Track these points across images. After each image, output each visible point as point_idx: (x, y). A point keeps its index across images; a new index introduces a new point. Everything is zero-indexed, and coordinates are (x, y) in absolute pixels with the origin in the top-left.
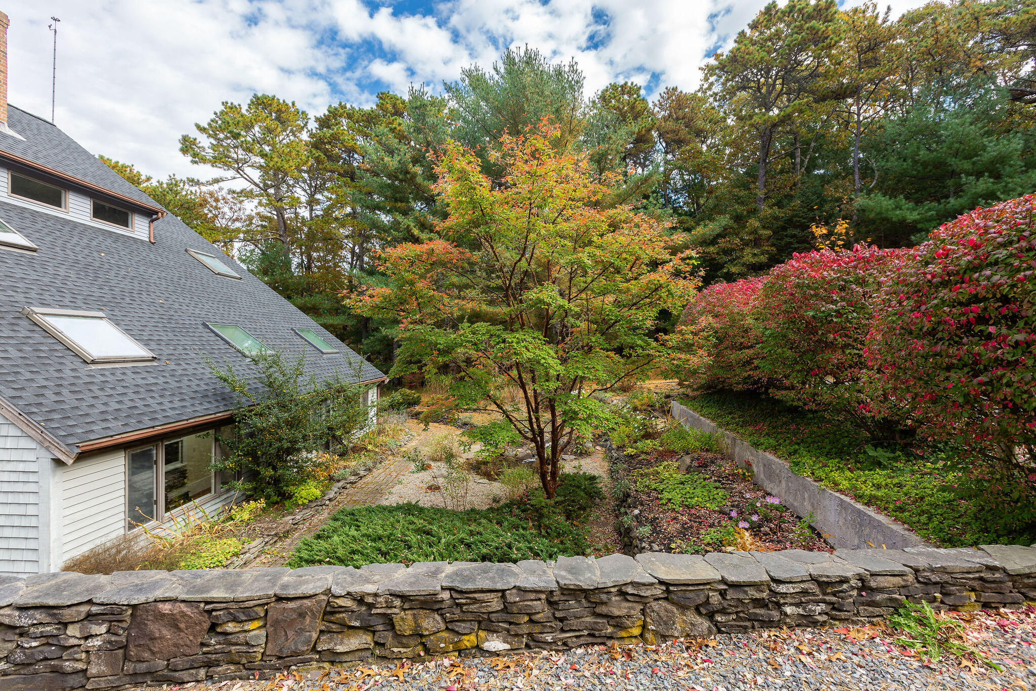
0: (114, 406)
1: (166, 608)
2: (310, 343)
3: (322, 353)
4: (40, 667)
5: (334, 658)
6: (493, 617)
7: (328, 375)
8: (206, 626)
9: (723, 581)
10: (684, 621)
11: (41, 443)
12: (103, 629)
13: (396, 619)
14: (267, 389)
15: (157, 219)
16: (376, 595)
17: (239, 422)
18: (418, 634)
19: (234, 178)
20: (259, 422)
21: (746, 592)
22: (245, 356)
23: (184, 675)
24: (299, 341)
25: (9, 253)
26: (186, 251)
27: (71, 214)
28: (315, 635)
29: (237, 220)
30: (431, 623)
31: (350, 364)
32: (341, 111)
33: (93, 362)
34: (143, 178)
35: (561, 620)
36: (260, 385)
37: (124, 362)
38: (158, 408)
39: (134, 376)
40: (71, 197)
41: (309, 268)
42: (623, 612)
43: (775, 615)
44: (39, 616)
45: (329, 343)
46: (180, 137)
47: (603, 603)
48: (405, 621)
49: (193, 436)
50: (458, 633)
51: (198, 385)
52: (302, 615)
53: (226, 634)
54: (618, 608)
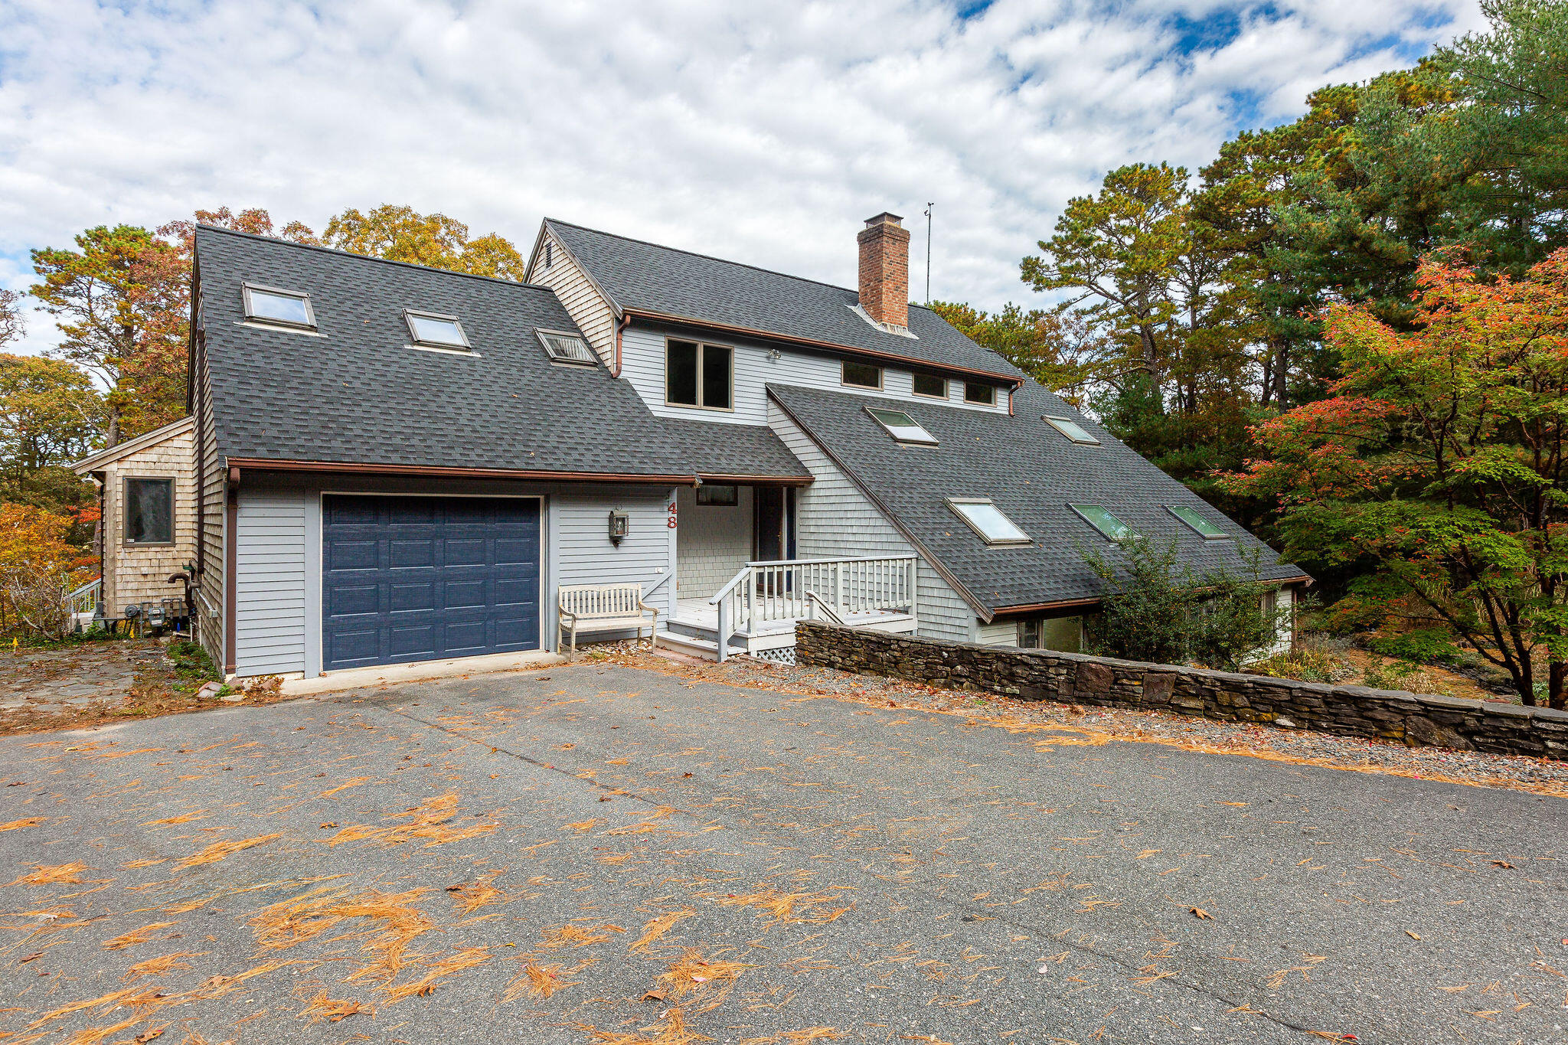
0: (1010, 582)
1: (1094, 666)
2: (1187, 525)
3: (1204, 538)
4: (1038, 685)
5: (1181, 711)
6: (1283, 704)
7: (1210, 568)
8: (1113, 678)
9: (1481, 710)
10: (1442, 735)
11: (970, 605)
12: (1065, 672)
13: (1218, 694)
14: (1134, 578)
15: (1015, 389)
16: (1205, 677)
17: (1107, 609)
18: (1231, 706)
19: (1085, 296)
20: (1127, 613)
21: (1502, 722)
22: (1109, 541)
23: (1102, 702)
24: (1172, 522)
25: (924, 450)
26: (1042, 418)
27: (950, 401)
28: (1169, 695)
29: (1085, 349)
30: (1240, 701)
31: (1242, 553)
32: (1244, 145)
33: (991, 544)
34: (978, 316)
35: (1335, 715)
36: (1126, 574)
37: (1009, 544)
38: (1038, 587)
39: (1018, 558)
40: (951, 384)
41: (1191, 404)
42: (1385, 718)
43: (1537, 747)
44: (1038, 661)
45: (1213, 523)
46: (1021, 261)
47: (1371, 710)
48: (1224, 697)
49: (1064, 619)
50: (1258, 710)
51: (1067, 569)
52: (1162, 681)
53: (1122, 684)
54: (1381, 714)
